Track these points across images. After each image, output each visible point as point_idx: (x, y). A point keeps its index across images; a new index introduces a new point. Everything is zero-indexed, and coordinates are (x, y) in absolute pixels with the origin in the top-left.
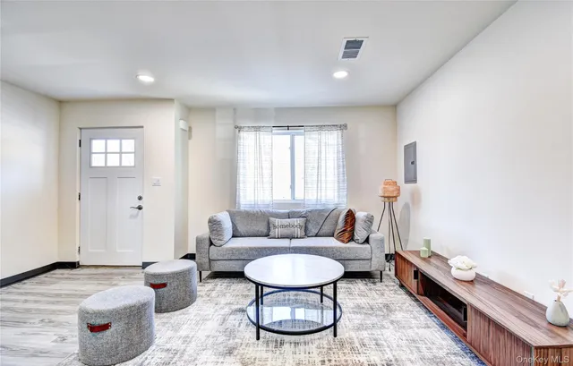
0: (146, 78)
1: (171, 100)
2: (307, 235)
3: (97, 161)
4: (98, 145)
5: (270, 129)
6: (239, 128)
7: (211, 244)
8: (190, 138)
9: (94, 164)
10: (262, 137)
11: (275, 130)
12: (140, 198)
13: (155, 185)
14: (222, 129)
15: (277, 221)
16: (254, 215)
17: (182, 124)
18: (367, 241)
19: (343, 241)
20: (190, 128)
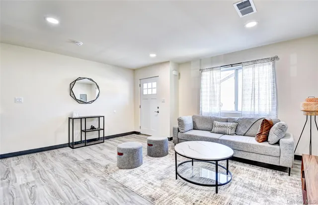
0: (153, 55)
1: (168, 62)
2: (236, 133)
3: (145, 92)
4: (145, 85)
5: (219, 68)
6: (201, 70)
7: (179, 131)
8: (179, 78)
9: (144, 94)
10: (214, 73)
11: (223, 69)
12: (158, 108)
13: (163, 102)
14: (194, 72)
15: (217, 123)
16: (206, 119)
17: (174, 73)
18: (278, 143)
19: (258, 141)
20: (179, 74)
